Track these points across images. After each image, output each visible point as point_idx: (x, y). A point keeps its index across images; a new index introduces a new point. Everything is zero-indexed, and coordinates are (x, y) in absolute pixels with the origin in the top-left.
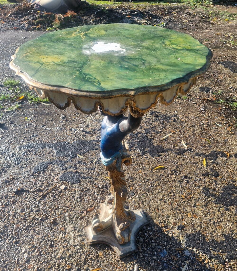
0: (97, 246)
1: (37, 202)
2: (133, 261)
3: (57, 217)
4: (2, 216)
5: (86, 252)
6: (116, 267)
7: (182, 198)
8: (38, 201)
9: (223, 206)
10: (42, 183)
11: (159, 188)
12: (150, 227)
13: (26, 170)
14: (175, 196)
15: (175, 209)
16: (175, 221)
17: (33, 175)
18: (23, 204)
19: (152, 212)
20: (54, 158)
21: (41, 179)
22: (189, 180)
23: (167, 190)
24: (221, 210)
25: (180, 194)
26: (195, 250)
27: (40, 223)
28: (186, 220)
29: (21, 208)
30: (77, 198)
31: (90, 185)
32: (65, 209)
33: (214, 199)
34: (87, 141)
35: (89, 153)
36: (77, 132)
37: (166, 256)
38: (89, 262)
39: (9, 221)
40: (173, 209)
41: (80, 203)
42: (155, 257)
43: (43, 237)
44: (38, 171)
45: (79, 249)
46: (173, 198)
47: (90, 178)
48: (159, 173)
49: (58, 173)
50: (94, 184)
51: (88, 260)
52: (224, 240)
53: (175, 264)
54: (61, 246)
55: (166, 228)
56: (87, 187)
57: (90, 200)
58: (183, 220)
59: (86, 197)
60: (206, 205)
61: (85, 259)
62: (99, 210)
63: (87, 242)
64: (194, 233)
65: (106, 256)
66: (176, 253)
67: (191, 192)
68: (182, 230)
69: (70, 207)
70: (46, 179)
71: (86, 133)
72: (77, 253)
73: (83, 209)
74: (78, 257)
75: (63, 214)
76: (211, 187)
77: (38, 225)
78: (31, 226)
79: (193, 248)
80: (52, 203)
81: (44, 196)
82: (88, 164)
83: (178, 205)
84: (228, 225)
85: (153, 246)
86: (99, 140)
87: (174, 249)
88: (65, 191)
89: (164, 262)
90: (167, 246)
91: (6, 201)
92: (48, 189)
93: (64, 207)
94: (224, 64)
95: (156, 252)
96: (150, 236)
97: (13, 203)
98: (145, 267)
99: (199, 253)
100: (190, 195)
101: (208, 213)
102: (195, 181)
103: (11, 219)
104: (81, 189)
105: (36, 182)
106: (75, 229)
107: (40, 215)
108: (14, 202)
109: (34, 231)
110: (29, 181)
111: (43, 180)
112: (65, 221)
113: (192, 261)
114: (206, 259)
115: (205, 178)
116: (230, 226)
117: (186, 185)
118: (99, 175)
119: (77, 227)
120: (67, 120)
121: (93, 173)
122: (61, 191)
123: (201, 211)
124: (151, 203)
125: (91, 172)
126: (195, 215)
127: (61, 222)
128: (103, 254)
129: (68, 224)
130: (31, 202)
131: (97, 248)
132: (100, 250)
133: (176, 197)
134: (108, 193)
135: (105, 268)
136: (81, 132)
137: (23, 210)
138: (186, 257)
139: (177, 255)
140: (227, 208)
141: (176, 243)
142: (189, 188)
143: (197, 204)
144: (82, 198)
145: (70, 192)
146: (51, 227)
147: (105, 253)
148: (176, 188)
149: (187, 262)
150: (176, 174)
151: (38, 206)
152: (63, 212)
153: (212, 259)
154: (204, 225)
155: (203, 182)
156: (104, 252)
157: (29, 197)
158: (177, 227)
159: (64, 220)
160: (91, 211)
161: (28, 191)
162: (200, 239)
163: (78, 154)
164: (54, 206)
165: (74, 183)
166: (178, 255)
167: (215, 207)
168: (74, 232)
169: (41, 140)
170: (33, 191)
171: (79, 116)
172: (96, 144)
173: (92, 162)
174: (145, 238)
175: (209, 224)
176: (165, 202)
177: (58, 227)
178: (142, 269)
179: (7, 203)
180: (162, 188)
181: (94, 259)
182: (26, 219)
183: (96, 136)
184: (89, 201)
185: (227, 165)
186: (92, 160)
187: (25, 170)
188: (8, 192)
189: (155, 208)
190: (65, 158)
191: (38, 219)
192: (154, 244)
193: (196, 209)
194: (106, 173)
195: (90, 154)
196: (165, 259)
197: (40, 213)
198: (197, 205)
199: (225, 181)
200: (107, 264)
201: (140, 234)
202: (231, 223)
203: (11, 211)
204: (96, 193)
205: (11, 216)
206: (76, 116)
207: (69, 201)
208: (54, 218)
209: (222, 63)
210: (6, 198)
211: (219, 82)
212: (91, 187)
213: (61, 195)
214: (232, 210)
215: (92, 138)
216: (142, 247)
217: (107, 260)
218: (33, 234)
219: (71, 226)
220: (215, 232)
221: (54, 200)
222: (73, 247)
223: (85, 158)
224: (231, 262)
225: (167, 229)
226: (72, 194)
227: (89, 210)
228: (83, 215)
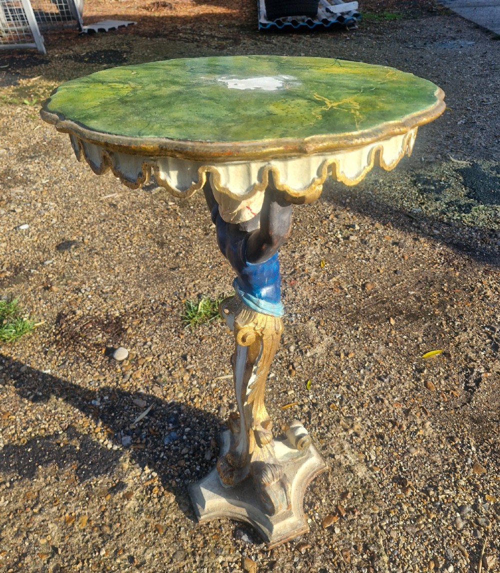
3: (404, 495)
19: (175, 520)
27: (434, 480)
30: (381, 555)
32: (396, 518)
37: (167, 433)
41: (365, 538)
42: (187, 430)
43: (408, 451)
45: (326, 432)
53: (155, 422)
54: (362, 436)
57: (342, 551)
66: (147, 440)
69: (387, 525)
72: (327, 426)
73: (349, 518)
75: (395, 506)
77: (435, 477)
78: (449, 472)
85: (187, 448)
87: (148, 446)
89: (174, 423)
90: (161, 451)
93: (401, 523)
95: (183, 439)
96: (189, 466)
106: (350, 469)
109: (434, 463)
112: (381, 486)
119: (346, 471)
127: (388, 485)
129: (369, 479)
138: (131, 433)
139: (146, 437)
141: (140, 457)
144: (365, 556)
146: (405, 472)
149: (133, 426)
151: (472, 525)
152: (397, 510)
159: (383, 488)
160: (330, 516)
166: (144, 436)
168: (348, 463)
174: (200, 459)
177: (388, 473)
182: (472, 487)
184: (342, 547)
189: (165, 534)
191: (445, 487)
192: (184, 451)
196: (170, 428)
197: (451, 504)
207: (398, 543)
216: (209, 445)
218: (433, 457)
219: (360, 476)
227: (336, 519)
228: (345, 504)
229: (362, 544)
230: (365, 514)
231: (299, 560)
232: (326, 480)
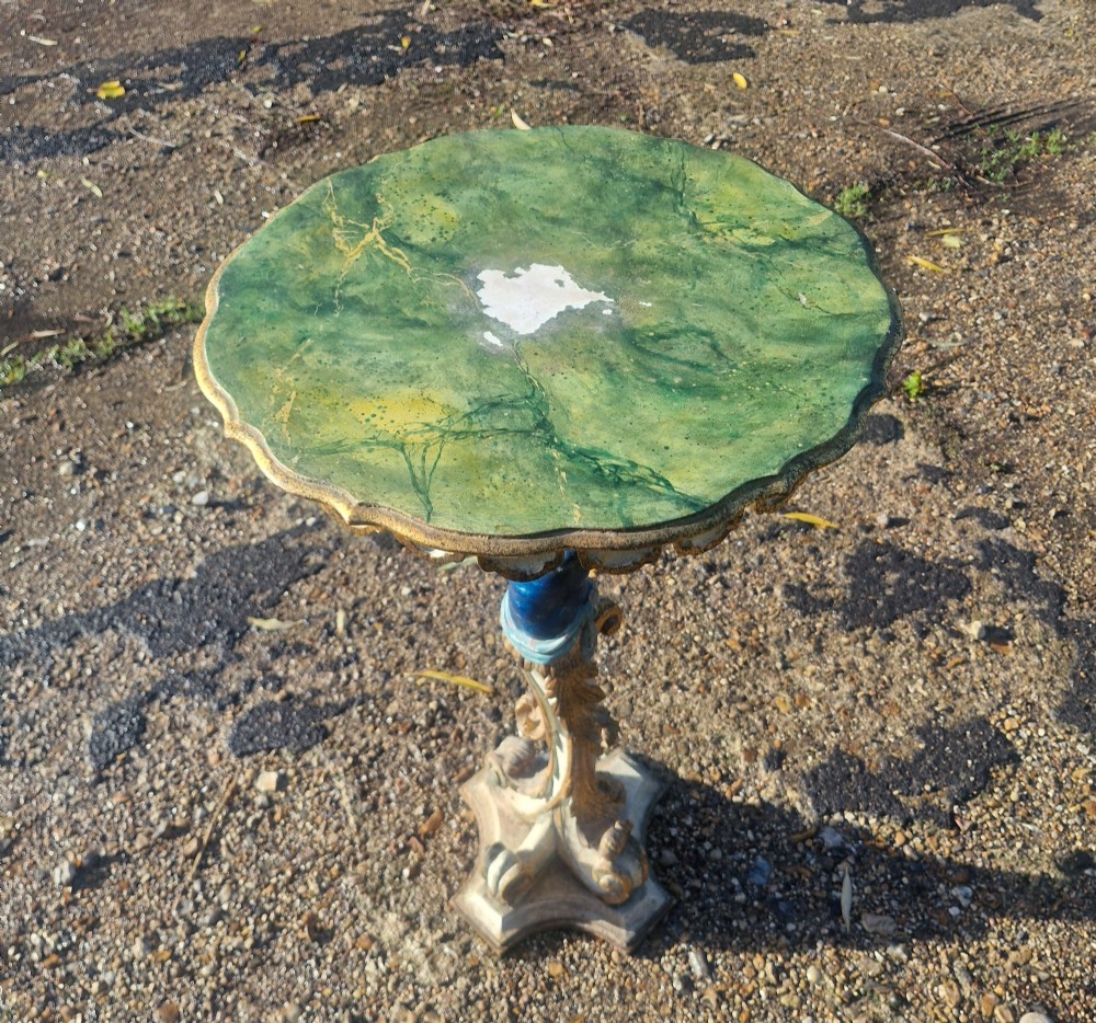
0: (528, 949)
1: (191, 884)
2: (678, 942)
3: (314, 909)
4: (73, 1000)
5: (501, 985)
6: (629, 988)
7: (733, 653)
8: (196, 877)
9: (872, 632)
10: (168, 799)
11: (638, 642)
12: (675, 799)
13: (55, 768)
14: (706, 653)
15: (727, 701)
16: (745, 744)
17: (100, 779)
18: (137, 917)
19: (657, 746)
20: (153, 673)
21: (150, 780)
22: (727, 575)
23: (668, 642)
24: (871, 645)
25: (719, 640)
26: (849, 816)
27: (257, 961)
28: (780, 728)
29: (137, 936)
30: (351, 802)
31: (378, 731)
32: (329, 864)
33: (835, 617)
34: (258, 546)
35: (295, 597)
36: (185, 519)
37: (773, 875)
38: (531, 1016)
39: (118, 1011)
40: (720, 705)
41: (376, 817)
42: (741, 897)
43: (301, 1007)
44: (115, 755)
45: (469, 988)
46: (705, 664)
47: (362, 703)
48: (612, 586)
49: (210, 729)
50: (389, 720)
51: (520, 1010)
52: (922, 746)
53: (811, 889)
54: (395, 1009)
55: (730, 783)
56: (367, 745)
57: (408, 788)
58: (771, 729)
59: (387, 784)
60: (819, 649)
61: (510, 1010)
62: (463, 812)
63: (485, 948)
64: (826, 761)
65: (577, 968)
66: (797, 851)
67: (752, 617)
68: (784, 768)
69: (343, 848)
70: (172, 773)
71: (230, 507)
72: (470, 1003)
73: (402, 837)
74: (483, 1016)
75: (330, 885)
76: (809, 577)
77: (254, 968)
78: (227, 989)
79: (843, 815)
80: (260, 863)
81: (206, 849)
82: (318, 645)
83: (730, 684)
84: (911, 690)
85: (716, 862)
86: (304, 523)
87: (785, 842)
88: (287, 795)
89: (776, 901)
90: (758, 841)
91: (49, 934)
92: (207, 815)
93: (321, 860)
94: (639, 32)
95: (736, 876)
96: (690, 830)
97: (87, 931)
98: (722, 944)
99: (867, 822)
100: (754, 632)
101: (837, 672)
102: (747, 571)
103: (123, 996)
104: (350, 760)
105: (133, 804)
106: (412, 922)
107: (240, 928)
108: (93, 925)
109: (254, 999)
110: (101, 812)
111: (162, 783)
112: (355, 911)
113: (858, 859)
114: (894, 832)
115: (773, 551)
116: (920, 690)
117: (724, 597)
118: (388, 676)
119: (417, 914)
120: (102, 474)
121: (361, 675)
122: (270, 799)
123: (813, 674)
124: (638, 713)
125: (349, 676)
126: (800, 697)
127: (342, 919)
128: (564, 966)
129: (376, 915)
130: (163, 893)
131: (533, 954)
132: (546, 955)
133: (711, 657)
134: (466, 735)
135: (595, 1009)
136: (204, 512)
137: (152, 942)
138: (836, 853)
139: (804, 856)
140: (888, 634)
141: (783, 819)
142: (738, 606)
143: (789, 654)
144: (374, 793)
145: (308, 788)
146: (310, 956)
147: (567, 959)
148: (695, 621)
149: (844, 867)
150: (673, 568)
151: (206, 897)
152: (327, 879)
153: (913, 824)
154: (839, 720)
155: (776, 567)
156: (563, 958)
157: (146, 877)
158: (761, 764)
159: (351, 909)
160: (434, 830)
161: (122, 857)
162: (850, 775)
163: (250, 620)
164: (274, 872)
165: (306, 749)
166: (809, 856)
167: (848, 644)
168: (416, 935)
169: (37, 609)
170: (147, 849)
171: (145, 435)
172: (301, 545)
173: (331, 633)
174: (679, 847)
175: (857, 710)
176: (684, 689)
177: (341, 943)
178: (718, 955)
179: (59, 941)
180: (649, 643)
181: (540, 996)
182: (189, 968)
183: (280, 508)
184: (409, 794)
185: (822, 475)
186: (327, 625)
187: (49, 774)
188: (34, 895)
189: (661, 726)
190: (203, 653)
191: (240, 948)
192: (717, 854)
193: (794, 673)
194: (413, 657)
195: (303, 602)
196: (773, 888)
197: (234, 921)
198: (792, 660)
199: (841, 537)
200: (594, 991)
201: (654, 839)
202: (921, 681)
203: (100, 967)
204: (417, 754)
205: (114, 983)
206: (132, 440)
207: (327, 828)
208: (305, 918)
209: (629, 26)
210: (40, 922)
211: (654, 122)
212: (385, 738)
213: (277, 817)
214: (903, 632)
215: (267, 525)
216: (682, 881)
217: (586, 980)
218: (253, 1015)
219: (392, 917)
220: (883, 730)
221: (258, 846)
222: (444, 989)
223: (288, 624)
224: (968, 809)
225: (735, 785)
226: (323, 795)
227: (424, 828)
228: (413, 857)
229: (380, 807)
230: (379, 853)
231: (465, 757)
232: (450, 887)
